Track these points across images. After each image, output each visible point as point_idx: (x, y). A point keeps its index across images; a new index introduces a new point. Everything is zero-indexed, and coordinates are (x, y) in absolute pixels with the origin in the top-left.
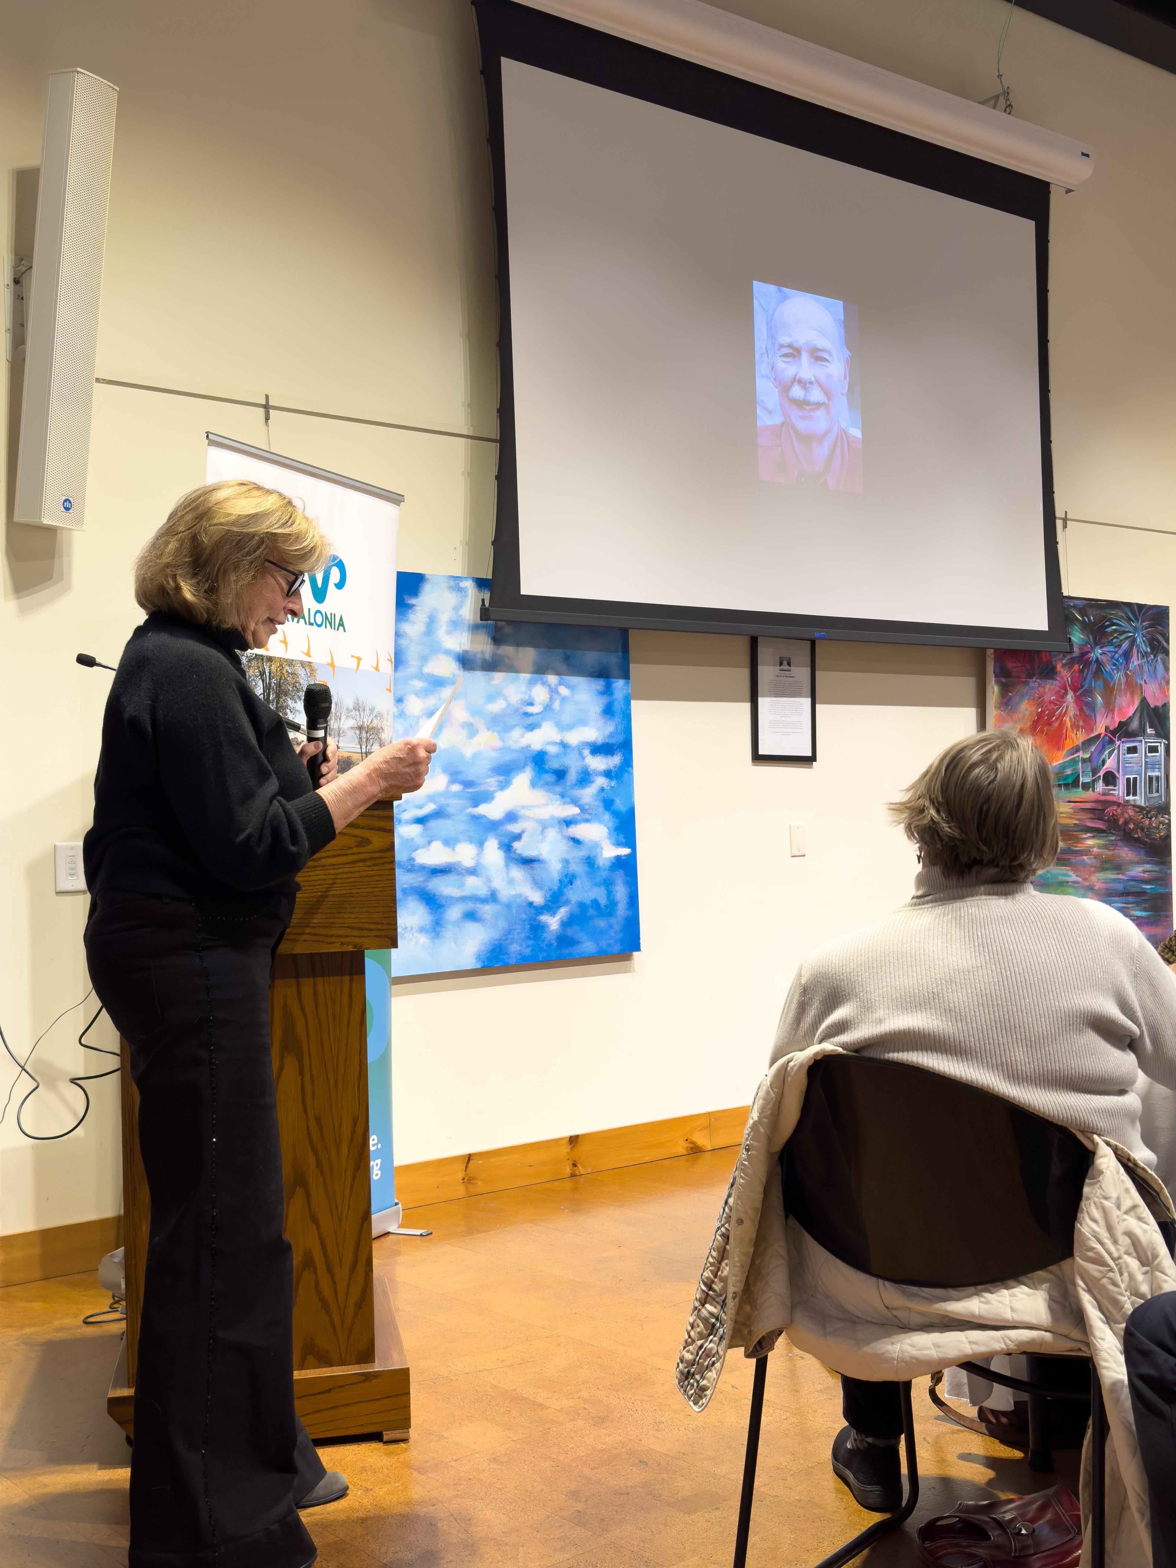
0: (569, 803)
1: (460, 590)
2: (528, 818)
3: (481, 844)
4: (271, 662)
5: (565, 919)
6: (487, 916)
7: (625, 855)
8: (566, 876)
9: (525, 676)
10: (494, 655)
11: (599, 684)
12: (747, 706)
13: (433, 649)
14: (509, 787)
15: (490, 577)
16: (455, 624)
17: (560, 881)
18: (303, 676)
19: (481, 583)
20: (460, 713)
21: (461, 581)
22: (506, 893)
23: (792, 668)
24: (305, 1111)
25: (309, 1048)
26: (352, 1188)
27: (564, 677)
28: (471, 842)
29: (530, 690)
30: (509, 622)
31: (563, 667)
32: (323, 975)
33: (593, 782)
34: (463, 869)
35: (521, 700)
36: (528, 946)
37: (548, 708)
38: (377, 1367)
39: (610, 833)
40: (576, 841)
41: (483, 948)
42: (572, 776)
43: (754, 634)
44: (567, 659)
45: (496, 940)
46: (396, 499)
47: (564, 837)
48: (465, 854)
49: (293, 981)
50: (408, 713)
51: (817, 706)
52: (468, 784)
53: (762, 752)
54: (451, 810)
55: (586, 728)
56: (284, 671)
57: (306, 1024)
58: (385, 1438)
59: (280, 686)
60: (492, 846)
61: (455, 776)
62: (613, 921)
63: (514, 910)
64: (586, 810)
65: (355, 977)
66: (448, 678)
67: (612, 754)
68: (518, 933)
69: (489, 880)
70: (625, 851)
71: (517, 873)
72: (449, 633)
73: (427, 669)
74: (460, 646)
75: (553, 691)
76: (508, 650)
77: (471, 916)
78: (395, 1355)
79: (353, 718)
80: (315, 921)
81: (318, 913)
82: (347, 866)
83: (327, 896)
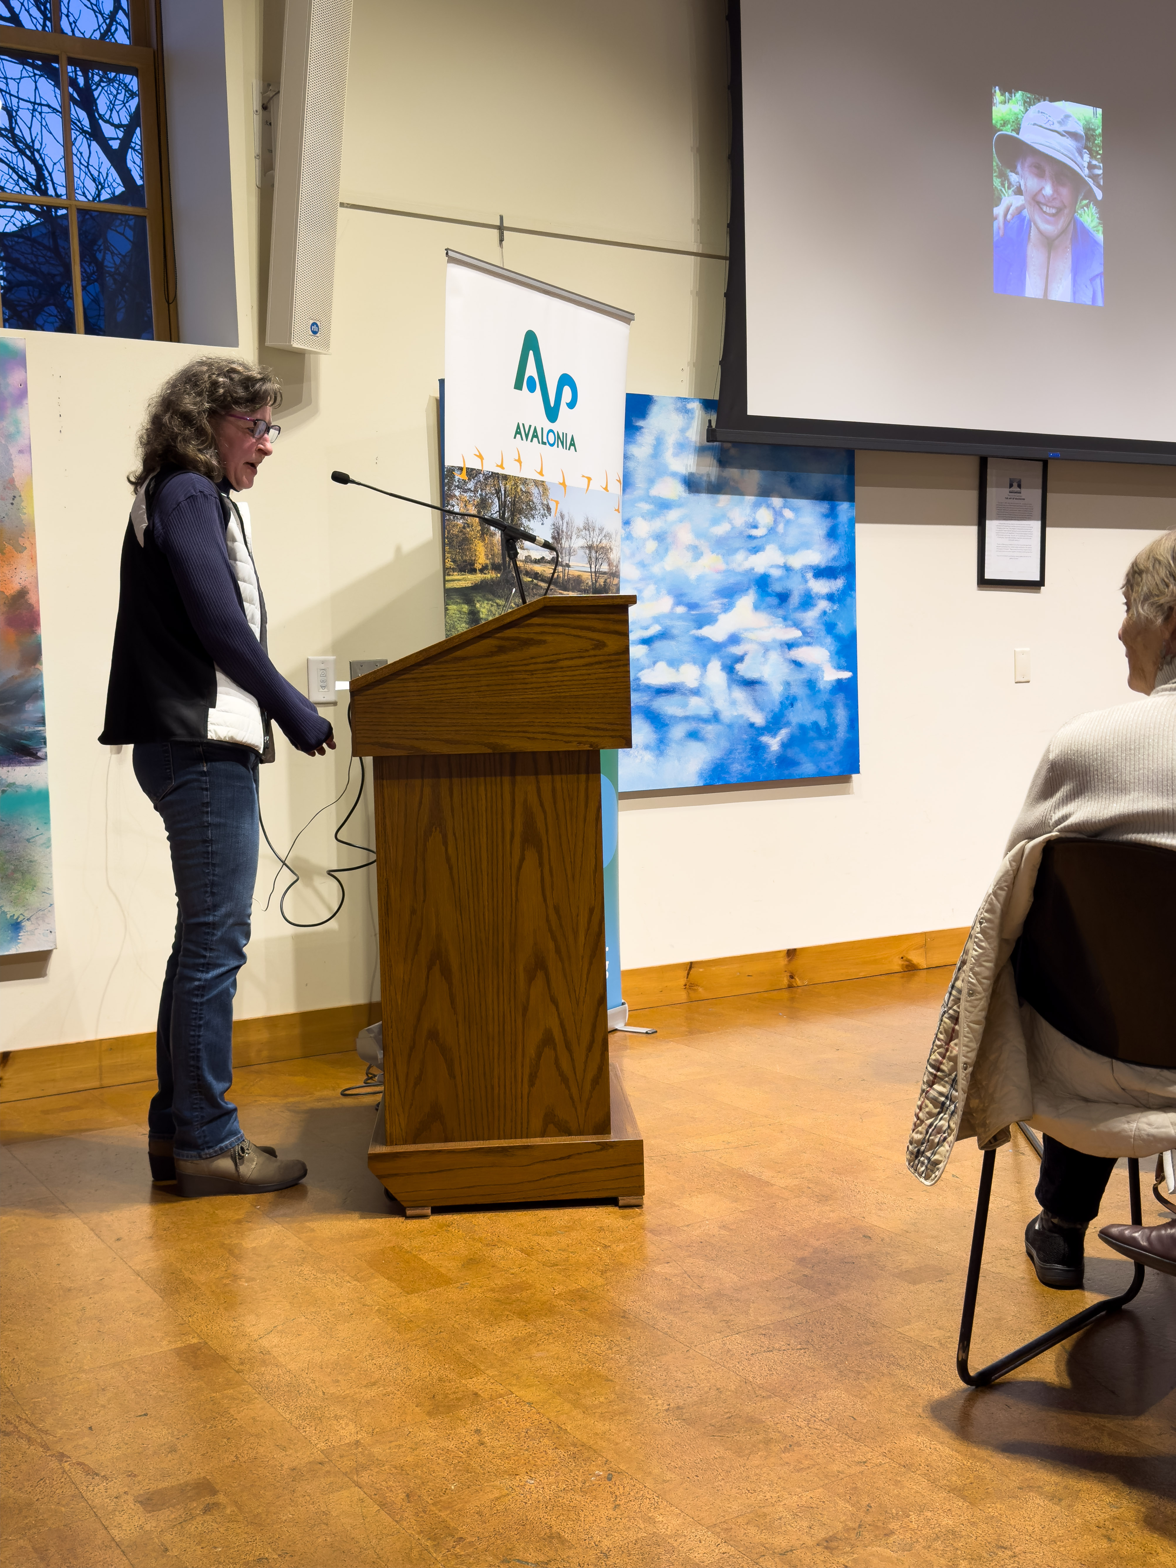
0: (791, 627)
1: (687, 411)
2: (751, 641)
3: (704, 665)
4: (507, 480)
5: (785, 740)
6: (710, 736)
7: (846, 679)
8: (787, 698)
9: (750, 499)
10: (719, 477)
11: (823, 507)
12: (974, 530)
13: (660, 472)
14: (732, 609)
15: (717, 398)
16: (681, 447)
17: (781, 703)
18: (536, 495)
19: (708, 405)
20: (685, 536)
21: (688, 403)
22: (728, 714)
23: (1023, 490)
24: (545, 900)
25: (548, 842)
26: (588, 973)
27: (788, 500)
28: (695, 663)
29: (755, 513)
30: (735, 444)
31: (788, 490)
32: (561, 773)
33: (816, 605)
34: (686, 690)
35: (746, 522)
36: (749, 766)
37: (772, 530)
38: (613, 1138)
39: (831, 657)
40: (797, 664)
41: (705, 767)
42: (795, 600)
43: (984, 453)
44: (792, 481)
45: (718, 759)
46: (626, 317)
47: (786, 659)
48: (688, 675)
49: (532, 778)
50: (634, 535)
51: (1048, 530)
52: (692, 606)
53: (987, 576)
54: (675, 632)
55: (810, 551)
56: (519, 490)
57: (545, 818)
58: (621, 1203)
59: (514, 505)
60: (715, 667)
61: (679, 598)
62: (833, 743)
63: (736, 731)
64: (808, 633)
65: (591, 775)
66: (674, 501)
67: (835, 578)
68: (739, 753)
69: (712, 701)
70: (846, 675)
71: (739, 694)
72: (676, 455)
73: (654, 492)
74: (686, 469)
75: (778, 514)
76: (733, 473)
77: (694, 735)
78: (629, 1129)
79: (583, 538)
80: (553, 720)
81: (556, 713)
82: (584, 668)
83: (565, 697)
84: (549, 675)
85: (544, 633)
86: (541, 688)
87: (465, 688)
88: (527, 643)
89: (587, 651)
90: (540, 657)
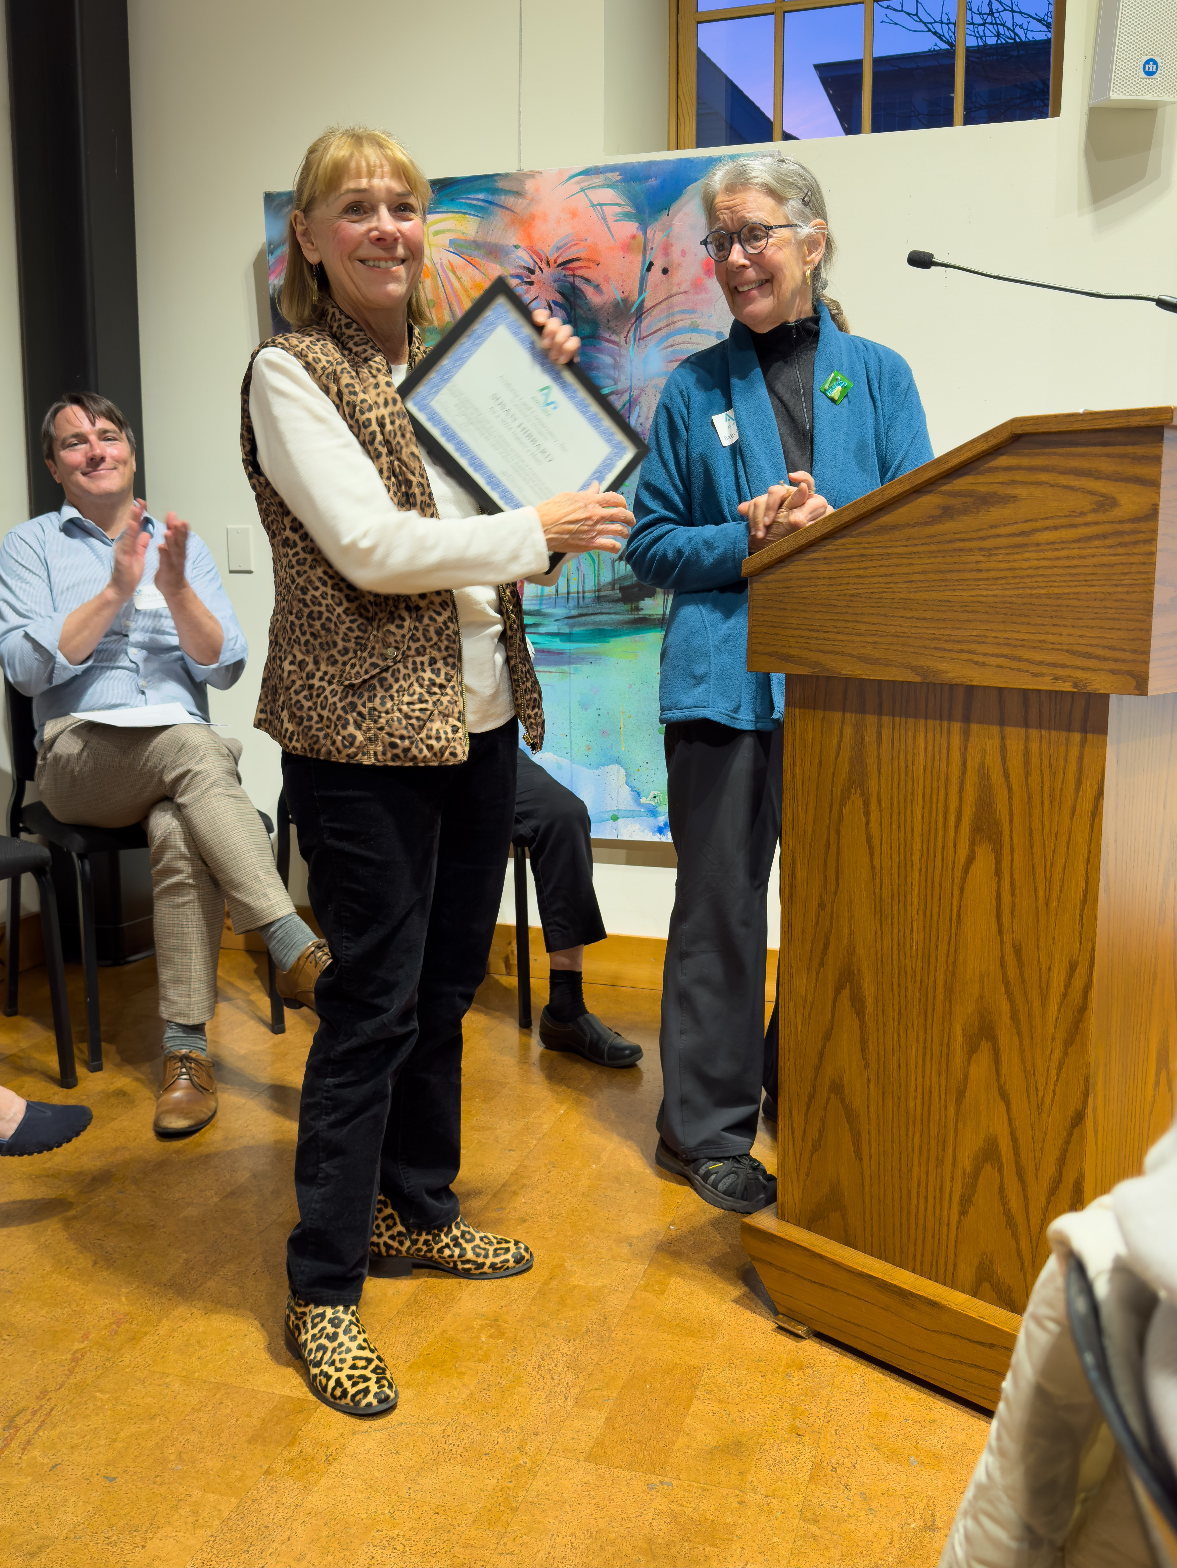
24: (1000, 932)
25: (1011, 839)
32: (1040, 726)
49: (995, 729)
57: (1010, 798)
65: (1090, 736)
80: (1016, 636)
81: (1022, 624)
82: (1073, 545)
83: (1039, 596)
84: (1016, 557)
85: (1014, 482)
86: (1003, 578)
87: (891, 575)
88: (986, 500)
89: (1082, 514)
90: (1005, 525)
